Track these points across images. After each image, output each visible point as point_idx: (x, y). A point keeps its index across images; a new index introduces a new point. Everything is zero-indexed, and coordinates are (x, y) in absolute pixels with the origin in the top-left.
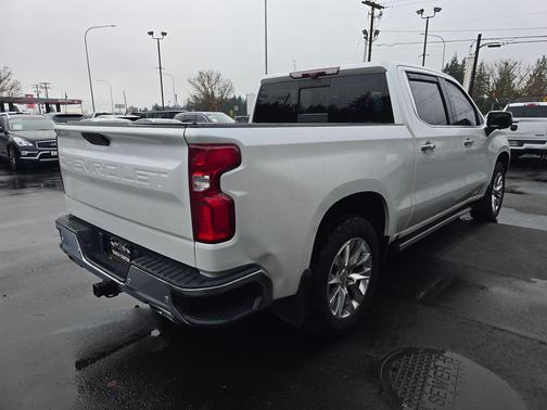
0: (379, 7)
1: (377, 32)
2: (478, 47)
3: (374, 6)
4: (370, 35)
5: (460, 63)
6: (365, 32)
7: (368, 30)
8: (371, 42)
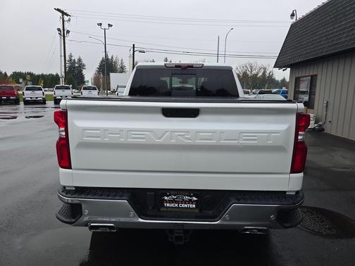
0: (67, 15)
1: (68, 32)
2: (134, 52)
3: (63, 13)
4: (63, 33)
5: (110, 58)
6: (59, 30)
7: (61, 29)
8: (64, 37)
